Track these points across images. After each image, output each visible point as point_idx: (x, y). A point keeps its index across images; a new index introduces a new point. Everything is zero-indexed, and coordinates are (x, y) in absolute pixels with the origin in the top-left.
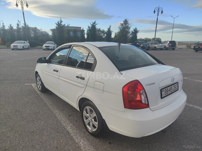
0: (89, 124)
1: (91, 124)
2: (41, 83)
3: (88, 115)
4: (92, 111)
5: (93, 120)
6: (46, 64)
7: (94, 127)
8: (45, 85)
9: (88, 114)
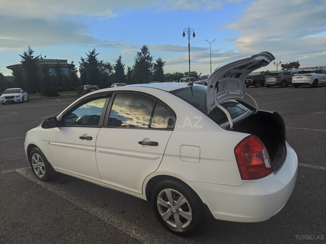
0: (172, 218)
1: (176, 217)
2: (44, 165)
3: (169, 203)
4: (178, 196)
5: (180, 210)
6: (57, 129)
7: (183, 220)
8: (55, 167)
9: (167, 201)
